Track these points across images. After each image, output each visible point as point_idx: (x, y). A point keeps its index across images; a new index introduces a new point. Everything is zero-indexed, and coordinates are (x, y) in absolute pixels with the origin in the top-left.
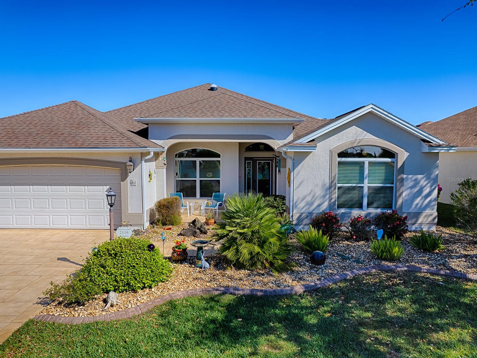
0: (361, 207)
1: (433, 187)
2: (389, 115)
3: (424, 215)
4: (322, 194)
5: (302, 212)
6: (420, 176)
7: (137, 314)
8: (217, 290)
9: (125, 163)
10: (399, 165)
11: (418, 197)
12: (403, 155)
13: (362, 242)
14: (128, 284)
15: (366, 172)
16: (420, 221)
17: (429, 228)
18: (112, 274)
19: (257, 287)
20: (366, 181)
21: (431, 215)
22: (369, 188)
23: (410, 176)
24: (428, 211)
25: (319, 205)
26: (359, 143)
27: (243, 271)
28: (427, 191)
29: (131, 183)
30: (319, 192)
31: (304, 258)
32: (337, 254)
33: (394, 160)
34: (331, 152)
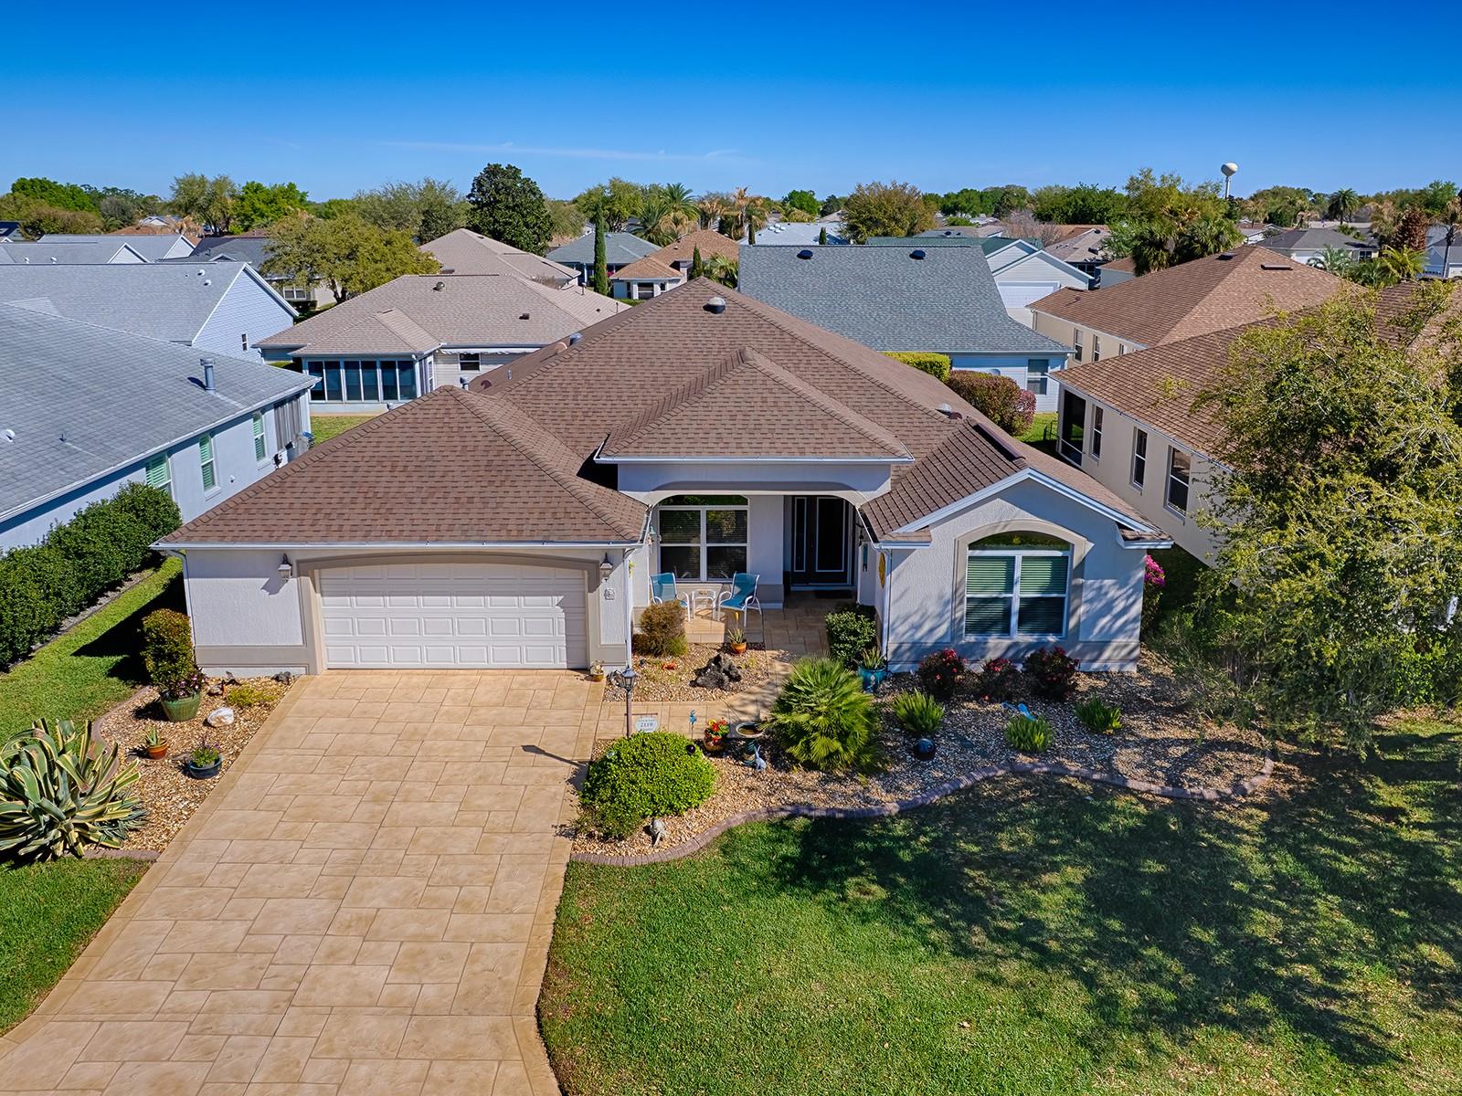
0: (1006, 631)
1: (1131, 600)
2: (1059, 485)
3: (1114, 645)
4: (938, 610)
5: (902, 640)
6: (1108, 582)
7: (695, 850)
8: (782, 810)
9: (596, 563)
10: (1075, 564)
11: (1104, 616)
12: (1082, 547)
13: (998, 706)
14: (671, 806)
15: (1018, 574)
16: (1106, 655)
17: (1122, 666)
18: (647, 792)
19: (838, 804)
20: (1017, 588)
21: (1126, 646)
22: (1022, 600)
23: (1090, 582)
24: (1121, 640)
25: (932, 630)
26: (1006, 526)
27: (815, 774)
28: (1120, 605)
29: (607, 594)
30: (933, 608)
31: (904, 744)
32: (956, 734)
33: (1067, 554)
34: (957, 542)
